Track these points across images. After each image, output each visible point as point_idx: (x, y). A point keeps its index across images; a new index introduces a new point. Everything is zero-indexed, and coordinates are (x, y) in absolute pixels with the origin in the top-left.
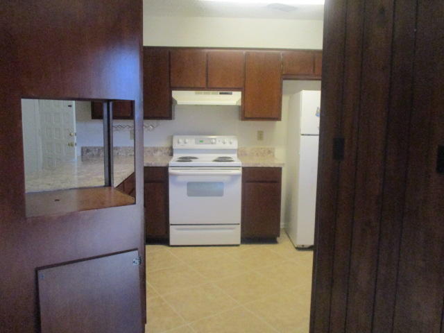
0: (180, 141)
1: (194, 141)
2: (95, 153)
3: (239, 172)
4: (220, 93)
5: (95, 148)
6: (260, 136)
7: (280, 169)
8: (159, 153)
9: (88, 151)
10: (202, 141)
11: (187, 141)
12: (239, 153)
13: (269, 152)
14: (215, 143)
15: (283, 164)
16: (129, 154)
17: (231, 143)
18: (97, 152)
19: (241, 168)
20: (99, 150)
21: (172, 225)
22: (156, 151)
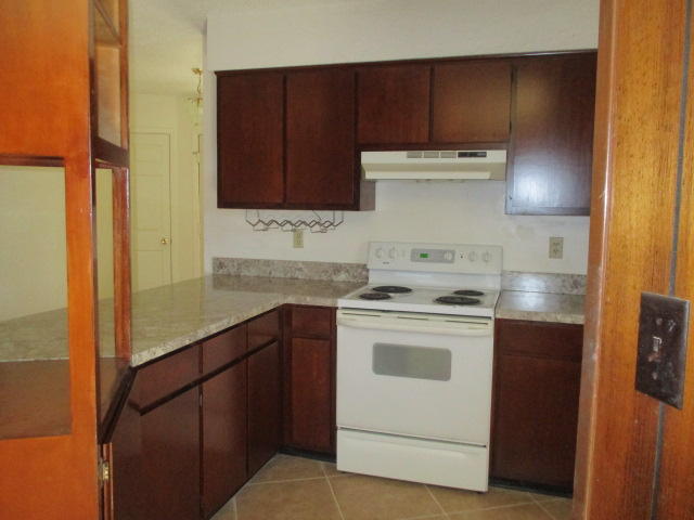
0: (381, 253)
1: (408, 254)
2: (232, 270)
4: (460, 155)
5: (232, 260)
6: (556, 248)
8: (343, 275)
9: (221, 265)
11: (395, 254)
14: (452, 261)
16: (289, 275)
17: (486, 261)
18: (236, 269)
19: (491, 325)
20: (239, 264)
21: (342, 428)
22: (339, 271)
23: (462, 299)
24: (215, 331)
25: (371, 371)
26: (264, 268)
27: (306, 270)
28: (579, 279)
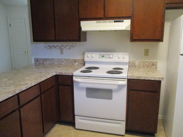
0: (89, 56)
1: (98, 56)
2: (41, 62)
3: (125, 82)
4: (115, 22)
5: (41, 59)
6: (147, 53)
7: (160, 82)
8: (77, 63)
9: (37, 61)
10: (103, 56)
11: (93, 56)
12: (130, 65)
13: (153, 65)
14: (112, 58)
15: (163, 78)
16: (59, 63)
17: (124, 58)
18: (42, 62)
19: (126, 80)
20: (43, 60)
21: (77, 115)
22: (75, 62)
23: (116, 71)
24: (25, 89)
25: (86, 97)
26: (51, 61)
27: (65, 62)
28: (154, 63)
